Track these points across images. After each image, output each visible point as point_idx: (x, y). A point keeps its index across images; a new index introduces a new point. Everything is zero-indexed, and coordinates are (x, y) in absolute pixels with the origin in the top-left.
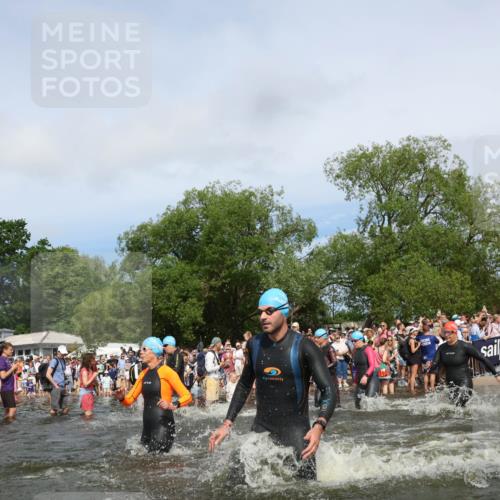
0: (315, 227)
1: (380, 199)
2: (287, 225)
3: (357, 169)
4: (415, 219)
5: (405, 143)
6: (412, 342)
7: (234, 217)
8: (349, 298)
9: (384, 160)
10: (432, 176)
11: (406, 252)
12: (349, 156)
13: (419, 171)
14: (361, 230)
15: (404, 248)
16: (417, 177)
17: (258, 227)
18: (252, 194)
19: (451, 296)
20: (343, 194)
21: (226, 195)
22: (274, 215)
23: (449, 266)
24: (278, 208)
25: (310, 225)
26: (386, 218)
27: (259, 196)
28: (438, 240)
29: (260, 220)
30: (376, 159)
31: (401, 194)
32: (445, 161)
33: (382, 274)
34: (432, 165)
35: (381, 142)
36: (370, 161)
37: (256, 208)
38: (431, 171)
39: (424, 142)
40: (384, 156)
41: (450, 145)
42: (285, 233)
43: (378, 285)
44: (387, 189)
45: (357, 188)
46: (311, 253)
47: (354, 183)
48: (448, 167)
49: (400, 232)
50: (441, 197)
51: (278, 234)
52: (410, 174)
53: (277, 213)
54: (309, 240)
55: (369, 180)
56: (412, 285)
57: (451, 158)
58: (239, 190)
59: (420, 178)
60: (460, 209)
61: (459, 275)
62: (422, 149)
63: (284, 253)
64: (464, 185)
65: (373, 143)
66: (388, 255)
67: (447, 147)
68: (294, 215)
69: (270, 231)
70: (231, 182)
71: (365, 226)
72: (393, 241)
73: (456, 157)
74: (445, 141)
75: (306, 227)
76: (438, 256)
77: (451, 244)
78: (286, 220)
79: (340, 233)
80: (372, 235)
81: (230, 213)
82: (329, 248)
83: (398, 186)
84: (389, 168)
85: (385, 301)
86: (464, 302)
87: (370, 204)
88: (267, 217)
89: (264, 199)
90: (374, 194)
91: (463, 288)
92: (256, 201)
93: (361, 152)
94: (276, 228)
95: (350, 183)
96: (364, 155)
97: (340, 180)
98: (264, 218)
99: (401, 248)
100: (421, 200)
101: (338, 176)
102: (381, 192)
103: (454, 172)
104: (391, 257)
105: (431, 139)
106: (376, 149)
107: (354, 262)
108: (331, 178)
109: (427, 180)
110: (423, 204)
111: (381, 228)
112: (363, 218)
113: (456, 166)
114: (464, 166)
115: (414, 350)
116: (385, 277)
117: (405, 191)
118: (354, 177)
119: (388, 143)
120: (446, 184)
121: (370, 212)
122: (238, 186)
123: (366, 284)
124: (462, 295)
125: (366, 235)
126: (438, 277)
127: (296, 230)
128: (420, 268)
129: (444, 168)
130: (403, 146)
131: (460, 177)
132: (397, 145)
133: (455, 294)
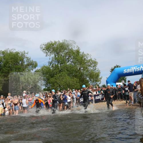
0: (37, 64)
1: (55, 57)
2: (29, 63)
3: (50, 48)
4: (65, 63)
5: (64, 41)
6: (61, 97)
7: (13, 60)
8: (46, 84)
9: (57, 46)
10: (70, 51)
11: (62, 72)
12: (47, 44)
13: (67, 49)
14: (49, 65)
15: (61, 71)
16: (66, 51)
17: (20, 63)
18: (18, 53)
19: (73, 85)
20: (45, 54)
21: (11, 53)
22: (25, 60)
23: (73, 76)
24: (26, 58)
25: (36, 63)
26: (57, 62)
27: (21, 53)
28: (71, 69)
29: (21, 61)
30: (55, 45)
31: (61, 55)
32: (74, 47)
33: (55, 78)
34: (71, 48)
35: (57, 41)
36: (53, 46)
37: (20, 57)
38: (70, 50)
39: (69, 41)
40: (57, 45)
41: (76, 43)
42: (28, 65)
43: (53, 81)
44: (58, 54)
45: (49, 53)
46: (36, 71)
47: (48, 52)
48: (75, 49)
49: (60, 66)
50: (72, 57)
51: (26, 65)
52: (64, 50)
53: (26, 59)
54: (35, 67)
55: (53, 51)
56: (63, 81)
57: (76, 46)
58: (15, 51)
59: (67, 51)
60: (77, 60)
61: (76, 79)
62: (68, 43)
63: (27, 71)
64: (79, 54)
65: (55, 41)
66: (57, 72)
67: (75, 43)
68: (31, 60)
69: (24, 64)
70: (12, 49)
71: (51, 64)
72: (58, 68)
73: (77, 46)
74: (74, 42)
75: (34, 64)
76: (70, 73)
77: (74, 70)
78: (28, 61)
79: (44, 66)
80: (52, 66)
81: (11, 58)
82: (41, 70)
83: (61, 53)
84: (58, 48)
85: (55, 85)
86: (77, 86)
87: (52, 57)
88: (23, 60)
89: (22, 55)
90: (54, 55)
91: (77, 82)
92: (20, 55)
93: (51, 43)
94: (25, 64)
95: (47, 51)
96: (52, 44)
97: (44, 51)
98: (22, 60)
99: (60, 71)
100: (67, 57)
101: (44, 49)
102: (56, 55)
103: (76, 50)
104: (57, 73)
105: (71, 41)
106: (55, 42)
107: (48, 74)
108: (42, 50)
109: (69, 52)
110: (67, 59)
111: (55, 65)
112: (50, 61)
113: (77, 49)
114: (79, 49)
115: (62, 99)
116: (55, 79)
117: (63, 55)
118: (48, 50)
119: (59, 41)
120: (74, 54)
121: (52, 60)
122: (14, 50)
123: (50, 80)
124: (76, 84)
125: (51, 66)
126: (70, 79)
127: (32, 64)
128: (65, 76)
129: (74, 49)
130: (63, 42)
131: (78, 52)
132: (61, 42)
133: (74, 84)
